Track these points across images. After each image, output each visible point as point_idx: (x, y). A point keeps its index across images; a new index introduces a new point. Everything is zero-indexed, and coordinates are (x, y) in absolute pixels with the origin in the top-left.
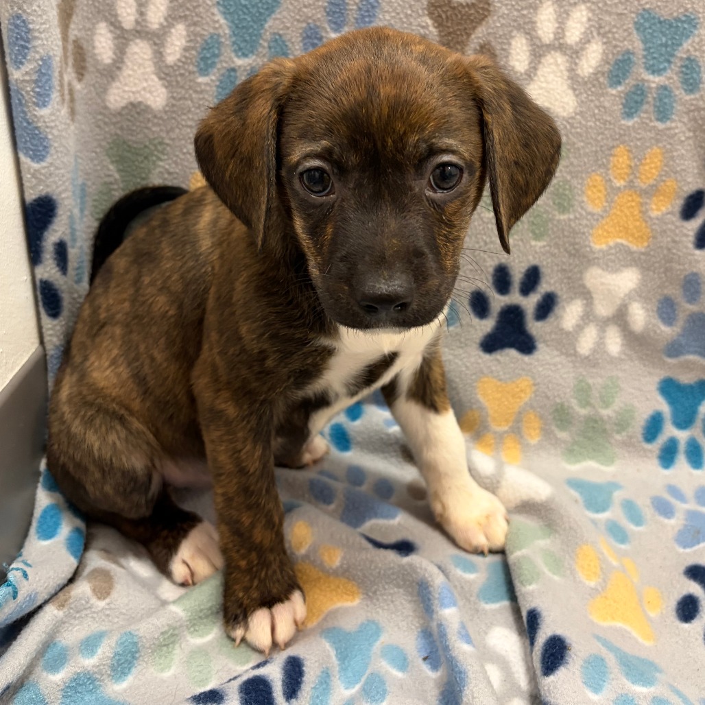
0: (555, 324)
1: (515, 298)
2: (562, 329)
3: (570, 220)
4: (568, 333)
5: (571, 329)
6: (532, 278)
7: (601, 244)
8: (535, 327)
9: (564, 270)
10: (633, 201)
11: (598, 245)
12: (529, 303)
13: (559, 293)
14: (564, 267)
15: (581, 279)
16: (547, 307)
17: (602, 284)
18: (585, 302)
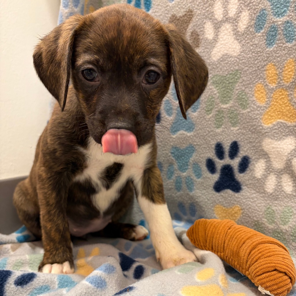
0: (250, 174)
1: (227, 161)
2: (254, 177)
3: (249, 112)
4: (258, 180)
5: (260, 177)
6: (235, 148)
7: (268, 124)
8: (240, 177)
9: (251, 142)
10: (283, 95)
11: (267, 125)
12: (235, 163)
13: (250, 156)
14: (251, 140)
15: (260, 146)
16: (245, 165)
17: (273, 148)
18: (265, 160)
